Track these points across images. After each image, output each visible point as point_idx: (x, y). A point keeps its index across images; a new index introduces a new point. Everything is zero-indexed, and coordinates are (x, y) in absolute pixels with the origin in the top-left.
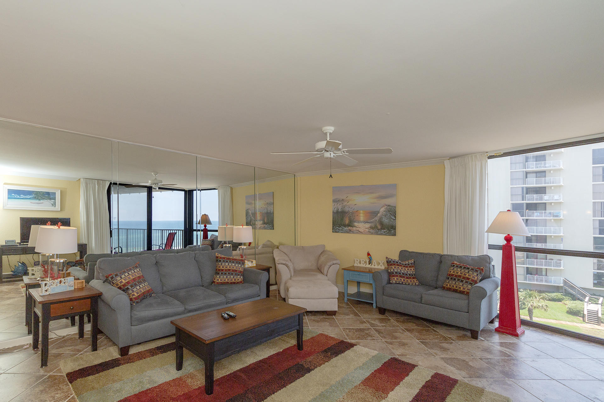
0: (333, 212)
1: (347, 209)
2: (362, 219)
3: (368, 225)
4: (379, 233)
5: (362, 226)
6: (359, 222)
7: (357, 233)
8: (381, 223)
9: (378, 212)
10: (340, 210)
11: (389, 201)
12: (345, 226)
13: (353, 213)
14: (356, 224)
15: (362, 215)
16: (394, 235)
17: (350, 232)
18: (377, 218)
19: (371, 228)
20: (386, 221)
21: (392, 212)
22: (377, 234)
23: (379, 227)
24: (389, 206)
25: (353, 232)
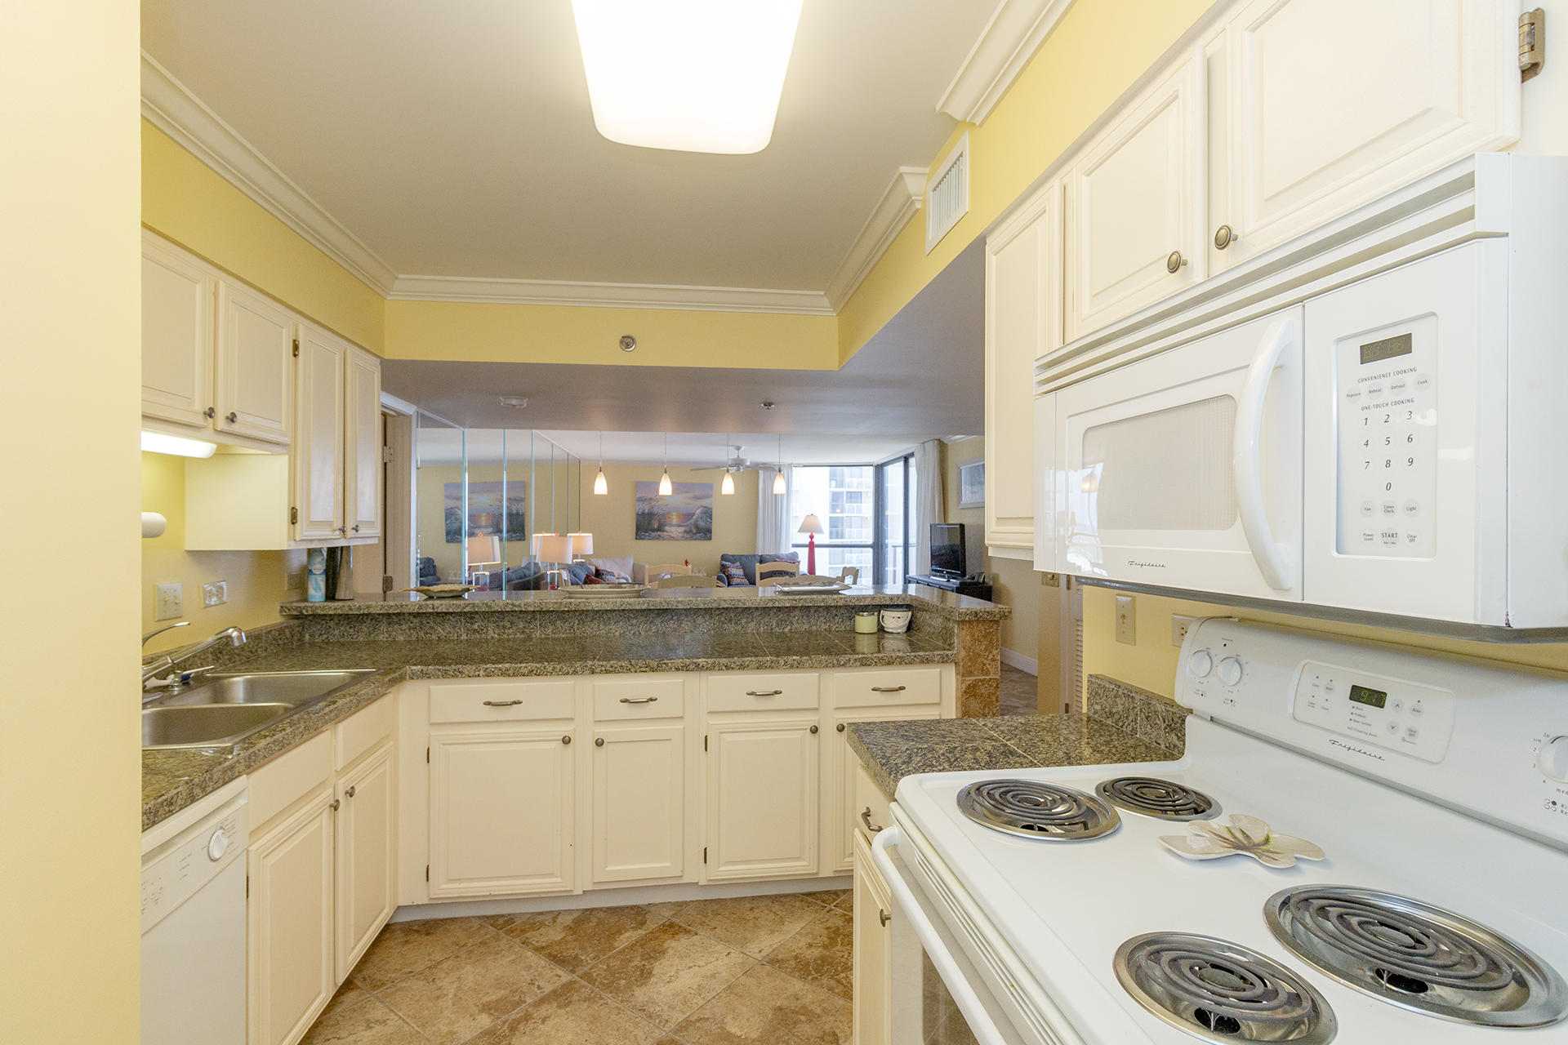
0: (638, 514)
1: (656, 510)
2: (675, 522)
3: (681, 529)
4: (695, 537)
5: (675, 531)
6: (671, 525)
7: (668, 539)
8: (697, 527)
9: (694, 514)
10: (646, 511)
11: (705, 502)
12: (653, 530)
13: (663, 515)
14: (667, 528)
15: (674, 517)
16: (710, 539)
17: (659, 538)
18: (692, 521)
19: (685, 532)
20: (701, 524)
21: (708, 513)
22: (692, 539)
23: (695, 531)
24: (705, 507)
25: (664, 539)
